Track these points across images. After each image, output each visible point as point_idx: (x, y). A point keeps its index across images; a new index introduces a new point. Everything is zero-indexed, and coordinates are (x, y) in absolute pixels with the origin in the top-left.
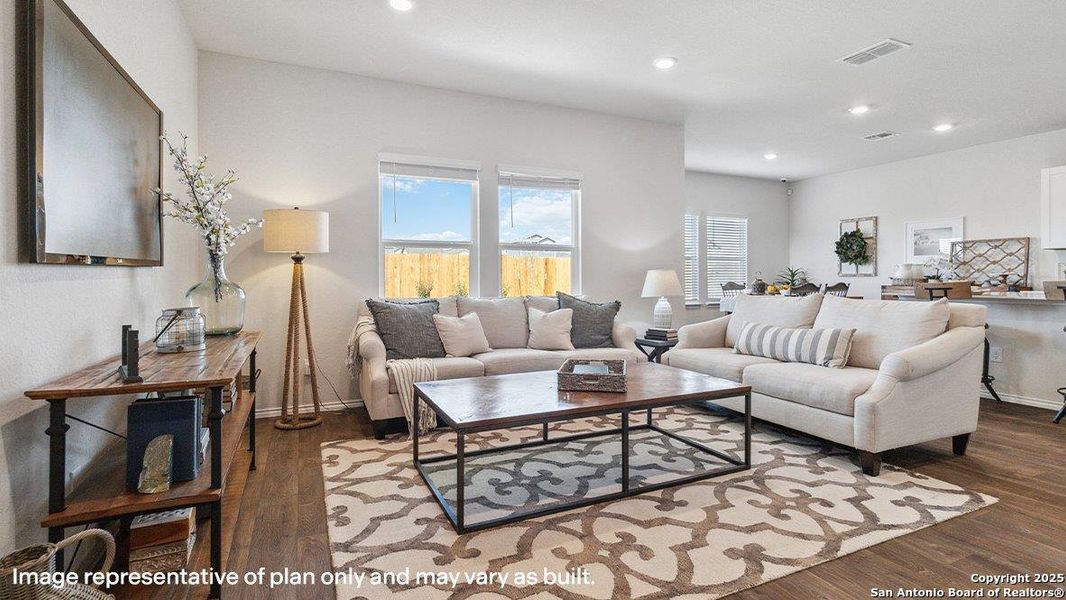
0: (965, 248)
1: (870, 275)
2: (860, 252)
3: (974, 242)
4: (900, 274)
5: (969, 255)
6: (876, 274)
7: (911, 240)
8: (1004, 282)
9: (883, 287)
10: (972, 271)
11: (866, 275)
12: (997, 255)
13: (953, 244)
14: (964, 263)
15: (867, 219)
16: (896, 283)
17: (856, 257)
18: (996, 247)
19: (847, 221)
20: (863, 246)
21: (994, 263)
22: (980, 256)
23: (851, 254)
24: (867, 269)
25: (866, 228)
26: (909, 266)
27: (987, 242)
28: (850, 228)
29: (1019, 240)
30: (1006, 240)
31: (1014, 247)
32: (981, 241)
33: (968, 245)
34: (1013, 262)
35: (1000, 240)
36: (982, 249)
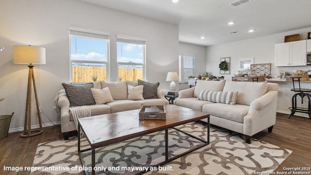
0: (254, 66)
1: (228, 74)
2: (226, 67)
3: (257, 65)
4: (237, 73)
5: (255, 68)
6: (230, 74)
7: (240, 64)
8: (265, 76)
9: (232, 77)
10: (256, 73)
11: (227, 74)
12: (263, 68)
13: (251, 65)
14: (254, 71)
15: (228, 58)
16: (236, 76)
17: (225, 68)
18: (262, 66)
19: (222, 58)
20: (227, 66)
21: (262, 70)
22: (258, 68)
23: (223, 68)
24: (227, 72)
25: (227, 60)
26: (239, 71)
27: (260, 64)
28: (223, 60)
29: (268, 64)
30: (265, 64)
31: (267, 66)
32: (258, 64)
33: (255, 65)
34: (267, 70)
35: (263, 64)
36: (259, 66)
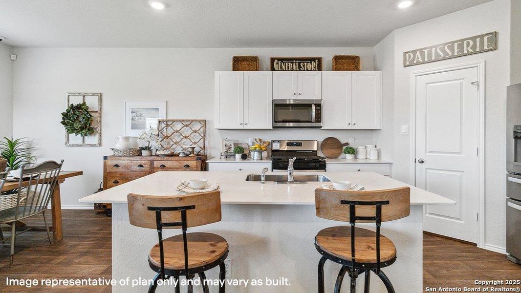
0: (167, 125)
1: (94, 146)
2: (86, 124)
3: (173, 121)
4: (120, 145)
5: (169, 131)
6: (100, 145)
7: (129, 116)
8: (193, 152)
9: (105, 158)
10: (172, 143)
11: (91, 145)
12: (187, 132)
13: (160, 122)
14: (167, 137)
15: (93, 94)
16: (117, 154)
17: (82, 128)
18: (187, 126)
19: (74, 94)
20: (89, 119)
21: (186, 137)
22: (177, 131)
23: (77, 125)
24: (92, 139)
25: (92, 103)
26: (127, 139)
27: (181, 121)
28: (76, 101)
29: (200, 121)
30: (192, 121)
31: (197, 127)
32: (177, 121)
33: (169, 123)
34: (197, 138)
35: (189, 121)
36: (178, 126)
